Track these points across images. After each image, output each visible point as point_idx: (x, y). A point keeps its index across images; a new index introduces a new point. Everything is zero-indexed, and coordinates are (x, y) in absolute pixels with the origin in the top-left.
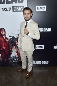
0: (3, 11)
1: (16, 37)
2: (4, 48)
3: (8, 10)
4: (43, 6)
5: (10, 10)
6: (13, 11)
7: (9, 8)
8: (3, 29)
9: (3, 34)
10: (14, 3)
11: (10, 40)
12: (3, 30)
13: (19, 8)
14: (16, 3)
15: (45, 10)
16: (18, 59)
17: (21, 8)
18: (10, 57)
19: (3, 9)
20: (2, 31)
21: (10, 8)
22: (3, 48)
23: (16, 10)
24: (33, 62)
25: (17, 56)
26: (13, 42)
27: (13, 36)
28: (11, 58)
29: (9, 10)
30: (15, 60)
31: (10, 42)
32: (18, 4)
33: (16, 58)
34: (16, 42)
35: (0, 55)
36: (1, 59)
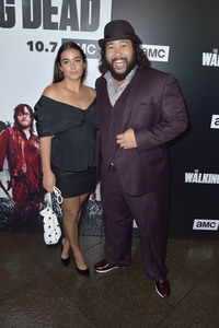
0: (32, 50)
2: (25, 169)
3: (47, 50)
4: (159, 48)
7: (51, 43)
8: (28, 107)
9: (26, 123)
10: (69, 28)
12: (26, 110)
13: (84, 45)
14: (75, 28)
15: (166, 59)
17: (91, 48)
18: (43, 200)
20: (24, 113)
21: (55, 44)
22: (20, 171)
28: (45, 203)
29: (50, 50)
32: (80, 32)
35: (10, 192)
36: (11, 204)
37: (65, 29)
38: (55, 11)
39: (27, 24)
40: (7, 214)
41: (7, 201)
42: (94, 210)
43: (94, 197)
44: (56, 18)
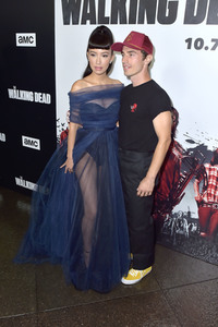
0: (189, 47)
1: (210, 148)
3: (207, 48)
5: (214, 49)
7: (213, 40)
11: (187, 153)
16: (194, 228)
18: (170, 212)
19: (189, 41)
21: (217, 42)
25: (195, 216)
26: (197, 162)
27: (200, 140)
28: (172, 216)
29: (210, 48)
30: (182, 228)
31: (184, 160)
33: (191, 221)
34: (207, 166)
39: (189, 19)
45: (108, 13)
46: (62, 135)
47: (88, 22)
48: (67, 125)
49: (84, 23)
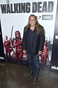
3: (38, 18)
6: (43, 19)
13: (48, 16)
14: (46, 12)
16: (40, 62)
17: (50, 17)
21: (40, 17)
23: (45, 18)
24: (55, 67)
25: (40, 59)
32: (47, 13)
35: (26, 56)
36: (26, 59)
37: (43, 12)
38: (41, 7)
39: (33, 12)
40: (25, 61)
41: (25, 58)
42: (48, 63)
43: (48, 59)
44: (41, 9)
45: (13, 10)
46: (4, 43)
47: (9, 13)
48: (6, 40)
49: (7, 13)
